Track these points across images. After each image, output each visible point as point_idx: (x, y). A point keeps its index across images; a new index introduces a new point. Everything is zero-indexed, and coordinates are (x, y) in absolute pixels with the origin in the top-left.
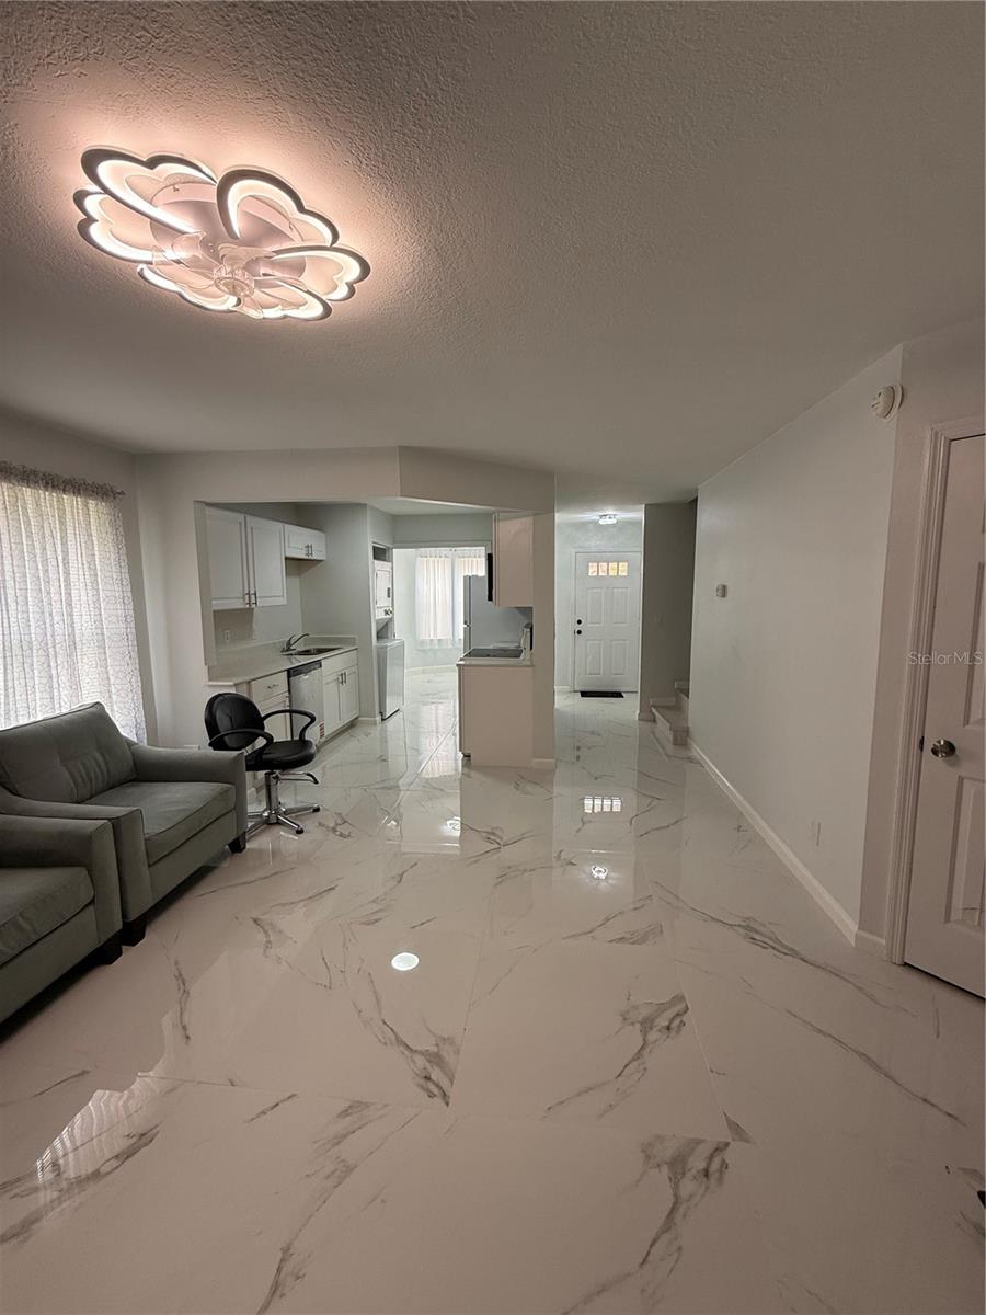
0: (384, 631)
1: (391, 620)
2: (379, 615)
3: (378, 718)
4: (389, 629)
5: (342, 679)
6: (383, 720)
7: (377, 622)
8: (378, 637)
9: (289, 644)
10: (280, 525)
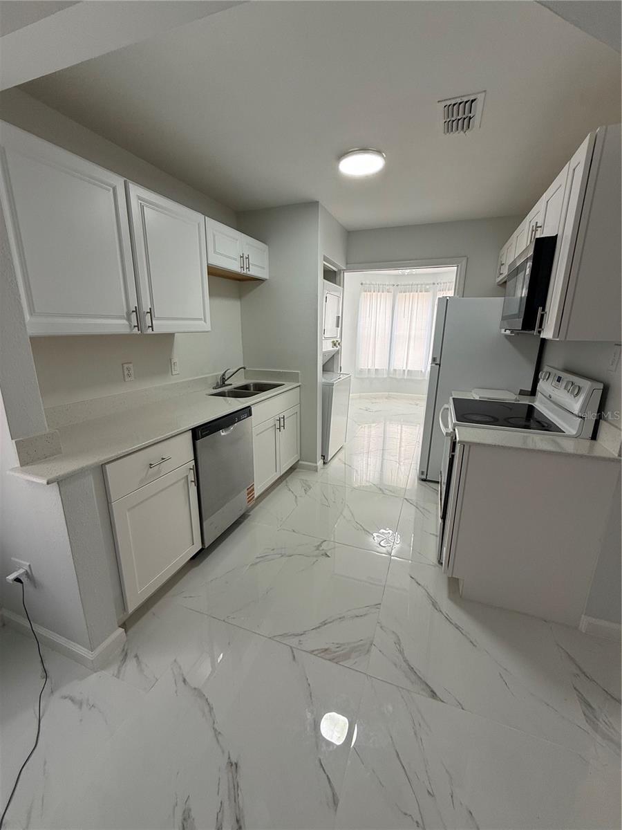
0: (330, 365)
1: (338, 352)
2: (326, 347)
3: (320, 462)
4: (335, 361)
5: (280, 424)
6: (324, 463)
7: (324, 354)
8: (324, 370)
9: (223, 379)
10: (200, 217)
